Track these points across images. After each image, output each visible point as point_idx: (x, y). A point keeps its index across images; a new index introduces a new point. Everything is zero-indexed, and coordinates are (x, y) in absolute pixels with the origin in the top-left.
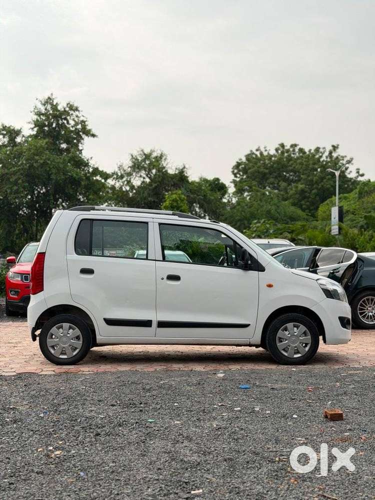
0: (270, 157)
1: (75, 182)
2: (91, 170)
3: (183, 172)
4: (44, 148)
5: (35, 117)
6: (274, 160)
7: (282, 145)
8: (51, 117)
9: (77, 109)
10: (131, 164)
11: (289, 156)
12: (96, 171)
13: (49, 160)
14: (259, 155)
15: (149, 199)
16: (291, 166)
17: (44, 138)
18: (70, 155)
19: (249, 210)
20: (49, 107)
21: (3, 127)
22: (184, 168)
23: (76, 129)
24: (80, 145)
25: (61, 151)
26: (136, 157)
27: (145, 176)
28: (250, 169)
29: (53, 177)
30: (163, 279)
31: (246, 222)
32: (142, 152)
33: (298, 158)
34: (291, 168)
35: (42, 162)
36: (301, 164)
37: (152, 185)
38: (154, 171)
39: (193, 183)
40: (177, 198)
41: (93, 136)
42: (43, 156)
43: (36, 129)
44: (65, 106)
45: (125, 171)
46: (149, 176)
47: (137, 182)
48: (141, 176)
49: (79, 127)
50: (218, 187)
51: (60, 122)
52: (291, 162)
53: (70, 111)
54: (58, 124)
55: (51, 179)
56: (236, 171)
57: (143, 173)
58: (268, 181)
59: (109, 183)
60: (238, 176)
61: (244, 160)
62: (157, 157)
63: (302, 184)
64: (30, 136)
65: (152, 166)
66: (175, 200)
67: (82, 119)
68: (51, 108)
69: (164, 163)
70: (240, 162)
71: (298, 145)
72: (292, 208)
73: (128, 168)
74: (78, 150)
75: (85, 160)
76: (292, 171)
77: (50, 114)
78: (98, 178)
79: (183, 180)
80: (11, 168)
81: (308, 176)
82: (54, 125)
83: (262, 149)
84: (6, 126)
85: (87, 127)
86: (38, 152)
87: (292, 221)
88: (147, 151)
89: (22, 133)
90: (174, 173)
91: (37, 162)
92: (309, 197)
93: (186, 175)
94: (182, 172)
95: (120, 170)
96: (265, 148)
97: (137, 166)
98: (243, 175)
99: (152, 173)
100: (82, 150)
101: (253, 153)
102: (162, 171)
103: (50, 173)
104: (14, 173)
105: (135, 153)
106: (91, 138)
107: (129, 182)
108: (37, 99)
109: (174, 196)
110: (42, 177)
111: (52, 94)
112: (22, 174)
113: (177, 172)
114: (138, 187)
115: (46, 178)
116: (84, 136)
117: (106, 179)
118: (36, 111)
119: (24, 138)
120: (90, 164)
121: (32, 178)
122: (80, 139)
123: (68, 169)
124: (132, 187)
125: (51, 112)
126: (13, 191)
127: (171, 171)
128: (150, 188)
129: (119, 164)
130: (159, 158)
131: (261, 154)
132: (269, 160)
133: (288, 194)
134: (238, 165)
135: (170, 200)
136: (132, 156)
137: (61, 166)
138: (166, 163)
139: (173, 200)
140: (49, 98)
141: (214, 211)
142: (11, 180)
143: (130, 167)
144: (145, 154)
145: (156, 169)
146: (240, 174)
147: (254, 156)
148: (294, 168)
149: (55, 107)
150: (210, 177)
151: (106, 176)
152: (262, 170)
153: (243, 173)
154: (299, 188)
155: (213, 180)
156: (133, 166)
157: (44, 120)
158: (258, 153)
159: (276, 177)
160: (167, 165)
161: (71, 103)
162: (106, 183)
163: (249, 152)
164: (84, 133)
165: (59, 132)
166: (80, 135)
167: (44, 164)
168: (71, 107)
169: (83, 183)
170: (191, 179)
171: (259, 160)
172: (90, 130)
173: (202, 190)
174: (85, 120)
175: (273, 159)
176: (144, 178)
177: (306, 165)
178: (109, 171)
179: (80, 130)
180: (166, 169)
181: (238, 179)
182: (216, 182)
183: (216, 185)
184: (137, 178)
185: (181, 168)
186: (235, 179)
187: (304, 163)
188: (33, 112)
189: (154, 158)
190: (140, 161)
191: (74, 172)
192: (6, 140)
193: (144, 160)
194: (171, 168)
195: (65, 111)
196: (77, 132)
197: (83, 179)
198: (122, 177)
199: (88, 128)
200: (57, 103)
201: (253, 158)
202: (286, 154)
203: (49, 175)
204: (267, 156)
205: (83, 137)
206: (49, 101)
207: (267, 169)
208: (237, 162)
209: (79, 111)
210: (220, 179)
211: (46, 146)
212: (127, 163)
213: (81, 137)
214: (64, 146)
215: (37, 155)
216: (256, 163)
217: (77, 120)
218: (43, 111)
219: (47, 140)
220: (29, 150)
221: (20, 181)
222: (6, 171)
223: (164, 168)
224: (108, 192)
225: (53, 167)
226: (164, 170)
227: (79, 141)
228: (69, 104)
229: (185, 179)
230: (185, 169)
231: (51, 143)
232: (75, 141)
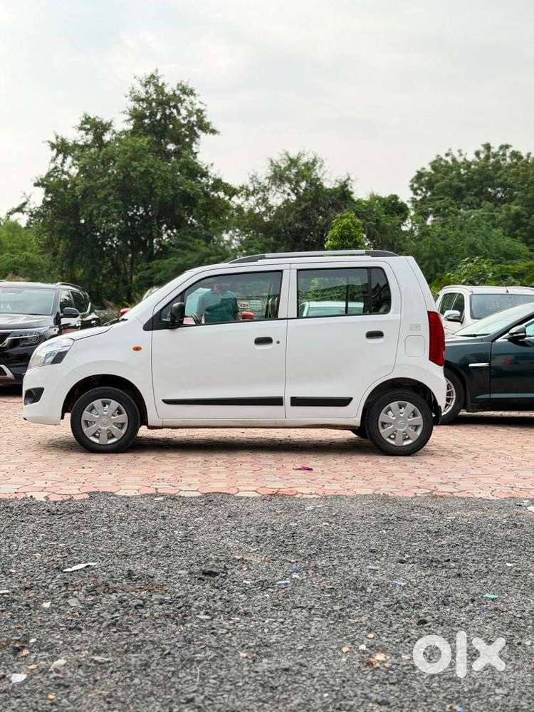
0: (468, 165)
1: (189, 200)
2: (211, 182)
3: (346, 186)
4: (144, 149)
5: (132, 104)
6: (474, 168)
7: (488, 147)
8: (154, 104)
9: (191, 93)
10: (270, 173)
11: (498, 162)
12: (218, 185)
13: (152, 167)
14: (450, 162)
15: (296, 225)
16: (499, 177)
17: (146, 136)
18: (182, 160)
19: (443, 242)
20: (152, 89)
21: (86, 118)
22: (349, 179)
23: (189, 122)
24: (194, 145)
25: (168, 155)
26: (277, 162)
27: (289, 191)
28: (437, 182)
29: (158, 191)
31: (438, 261)
32: (284, 156)
33: (510, 166)
34: (499, 181)
35: (142, 169)
36: (517, 174)
37: (300, 205)
38: (303, 184)
39: (359, 202)
40: (350, 224)
41: (213, 132)
42: (143, 162)
43: (132, 122)
44: (175, 88)
45: (260, 184)
46: (296, 191)
48: (284, 191)
49: (194, 118)
50: (394, 207)
51: (168, 112)
52: (500, 172)
53: (181, 96)
54: (164, 114)
55: (155, 195)
56: (416, 186)
57: (287, 187)
58: (464, 200)
59: (234, 202)
60: (419, 192)
61: (429, 169)
62: (307, 163)
63: (516, 205)
64: (125, 132)
65: (301, 176)
66: (346, 227)
67: (198, 106)
68: (155, 90)
69: (318, 172)
70: (423, 172)
71: (511, 146)
72: (508, 240)
73: (266, 178)
74: (192, 153)
75: (204, 167)
76: (501, 185)
77: (153, 99)
78: (221, 194)
79: (346, 199)
80: (99, 179)
81: (527, 193)
82: (158, 117)
83: (456, 154)
84: (89, 118)
85: (204, 119)
86: (137, 155)
87: (507, 259)
88: (293, 155)
89: (114, 128)
90: (331, 187)
91: (135, 169)
92: (527, 224)
93: (350, 190)
94: (344, 186)
95: (252, 182)
96: (459, 151)
97: (279, 177)
98: (426, 192)
99: (300, 186)
100: (196, 153)
101: (441, 159)
102: (315, 185)
103: (153, 186)
104: (103, 186)
105: (276, 158)
106: (210, 136)
107: (265, 200)
108: (135, 78)
109: (345, 221)
110: (140, 192)
111: (157, 71)
112: (113, 187)
113: (336, 186)
114: (279, 208)
115: (147, 194)
116: (199, 132)
117: (231, 196)
118: (133, 95)
119: (114, 135)
120: (209, 174)
121: (127, 191)
122: (193, 136)
123: (178, 180)
124: (269, 208)
125: (154, 97)
126: (101, 211)
127: (329, 184)
128: (299, 209)
129: (252, 173)
130: (310, 166)
131: (454, 160)
132: (465, 169)
133: (495, 219)
134: (420, 176)
135: (339, 227)
136: (272, 162)
137: (170, 176)
138: (322, 172)
139: (344, 228)
140: (153, 76)
141: (389, 244)
142: (98, 197)
143: (269, 178)
144: (290, 159)
145: (307, 183)
146: (421, 190)
147: (443, 163)
148: (506, 180)
149: (160, 90)
150: (385, 194)
151: (232, 192)
152: (456, 183)
153: (426, 188)
154: (512, 212)
155: (389, 197)
156: (273, 176)
157: (145, 109)
158: (449, 159)
159: (476, 195)
160: (323, 175)
161: (183, 84)
162: (230, 202)
163: (435, 158)
164: (200, 128)
165: (166, 125)
166: (195, 131)
167: (147, 173)
168: (184, 91)
169: (200, 202)
170: (356, 197)
171: (451, 168)
172: (208, 124)
173: (373, 213)
174: (202, 107)
175: (473, 167)
176: (289, 194)
177: (524, 176)
178: (235, 184)
179: (195, 123)
180: (321, 181)
181: (418, 198)
182: (393, 201)
183: (393, 204)
184: (278, 195)
185: (344, 180)
186: (415, 197)
187: (521, 173)
188: (129, 97)
189: (302, 165)
190: (282, 168)
191: (187, 185)
192: (90, 137)
193: (288, 168)
194: (329, 180)
195: (174, 95)
196: (190, 127)
197: (200, 195)
198: (254, 192)
199: (206, 120)
200: (163, 84)
201: (442, 166)
202: (492, 160)
203: (151, 189)
204: (463, 163)
205: (199, 134)
206: (152, 80)
207: (463, 182)
208: (418, 172)
209: (195, 95)
210: (399, 195)
211: (148, 146)
212: (264, 173)
213: (196, 134)
214: (171, 147)
215: (135, 161)
216: (446, 174)
217: (190, 109)
218: (143, 95)
219: (149, 138)
220: (125, 152)
221: (111, 198)
222: (92, 183)
223: (318, 179)
224: (232, 215)
225: (158, 177)
226: (318, 183)
227: (192, 140)
228: (181, 84)
229: (350, 197)
230: (350, 182)
231: (155, 143)
232: (187, 140)
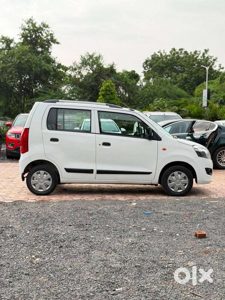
0: (166, 56)
1: (47, 73)
2: (56, 65)
3: (113, 67)
4: (27, 51)
5: (22, 31)
6: (169, 59)
7: (174, 50)
8: (31, 31)
9: (47, 27)
10: (81, 62)
11: (178, 56)
12: (60, 66)
13: (31, 59)
14: (160, 56)
15: (92, 83)
16: (179, 62)
17: (28, 45)
18: (43, 56)
19: (153, 91)
20: (30, 25)
21: (2, 37)
22: (114, 64)
23: (47, 39)
24: (50, 49)
25: (38, 53)
26: (84, 57)
27: (89, 69)
28: (154, 64)
29: (34, 69)
30: (100, 145)
31: (151, 98)
32: (87, 54)
33: (183, 58)
34: (179, 64)
35: (26, 60)
36: (185, 61)
37: (94, 75)
38: (95, 66)
39: (119, 73)
40: (110, 85)
41: (58, 43)
42: (27, 56)
43: (22, 39)
44: (40, 24)
45: (77, 66)
46: (92, 69)
47: (84, 73)
48: (87, 69)
49: (49, 37)
50: (134, 76)
51: (37, 34)
52: (179, 60)
53: (43, 28)
54: (36, 36)
55: (33, 71)
56: (145, 66)
57: (88, 67)
58: (165, 72)
59: (67, 73)
60: (147, 68)
61: (150, 58)
62: (97, 57)
63: (185, 74)
64: (19, 43)
65: (94, 62)
66: (108, 86)
67: (50, 32)
68: (32, 25)
69: (101, 61)
70: (148, 59)
71: (184, 49)
72: (179, 89)
73: (79, 64)
74: (49, 52)
75: (53, 58)
76: (179, 65)
77: (31, 29)
78: (61, 70)
79: (113, 72)
80: (8, 63)
81: (190, 69)
82: (34, 37)
83: (162, 52)
84: (4, 37)
85: (54, 38)
86: (24, 53)
87: (179, 98)
88: (91, 54)
89: (14, 42)
90: (107, 67)
91: (23, 59)
92: (190, 82)
93: (114, 68)
94: (112, 67)
95: (74, 65)
96: (164, 50)
97: (84, 63)
98: (149, 68)
99: (94, 67)
100: (50, 52)
101: (156, 55)
102: (99, 66)
103: (31, 67)
104: (10, 67)
105: (83, 55)
106: (56, 45)
107: (80, 72)
108: (23, 20)
109: (107, 84)
110: (26, 69)
111: (32, 17)
112: (14, 67)
113: (109, 67)
114: (85, 76)
115: (29, 70)
116: (52, 43)
117: (66, 71)
118: (22, 27)
119: (15, 45)
120: (56, 61)
121: (21, 69)
122: (49, 45)
123: (42, 64)
124: (82, 76)
125: (32, 28)
126: (9, 77)
127: (106, 66)
128: (93, 77)
129: (74, 61)
130: (98, 58)
131: (161, 55)
132: (165, 59)
133: (177, 80)
134: (147, 61)
135: (105, 86)
136: (82, 57)
137: (38, 62)
138: (102, 61)
139: (107, 86)
140: (30, 19)
141: (131, 91)
142: (8, 71)
143: (81, 64)
144: (89, 55)
145: (96, 65)
146: (147, 67)
147: (156, 56)
148: (181, 63)
149: (34, 25)
151: (66, 69)
152: (161, 65)
153: (150, 67)
154: (184, 77)
155: (131, 72)
156: (82, 62)
157: (28, 33)
158: (159, 54)
159: (170, 69)
160: (103, 62)
161: (44, 23)
162: (66, 73)
163: (153, 54)
164: (52, 41)
165: (37, 41)
166: (50, 43)
167: (28, 61)
168: (44, 26)
169: (52, 73)
170: (117, 71)
171: (160, 58)
172: (56, 40)
173: (124, 78)
174: (53, 33)
175: (168, 57)
176: (89, 70)
177: (188, 62)
178: (68, 66)
179: (50, 39)
180: (102, 65)
181: (146, 71)
182: (133, 73)
183: (133, 74)
184: (85, 71)
185: (112, 64)
186: (145, 70)
187: (187, 61)
188: (21, 28)
189: (95, 58)
190: (86, 60)
191: (46, 66)
192: (4, 46)
193: (89, 59)
194: (106, 65)
195: (40, 27)
196: (48, 41)
197: (51, 71)
198: (75, 69)
199: (55, 38)
200: (35, 23)
201: (156, 57)
202: (176, 55)
203: (31, 68)
204: (164, 56)
205: (51, 44)
206: (30, 21)
207: (164, 64)
208: (146, 60)
209: (49, 27)
210: (135, 71)
211: (29, 50)
212: (79, 61)
213: (50, 44)
214: (40, 49)
215: (23, 56)
216: (157, 61)
217: (48, 33)
218: (27, 28)
219: (29, 46)
220: (19, 52)
221: (13, 72)
222: (5, 65)
223: (101, 64)
224: (67, 79)
225: (33, 63)
226: (101, 66)
227: (49, 47)
228: (43, 23)
229: (114, 71)
230: (114, 65)
231: (32, 48)
232: (47, 46)
